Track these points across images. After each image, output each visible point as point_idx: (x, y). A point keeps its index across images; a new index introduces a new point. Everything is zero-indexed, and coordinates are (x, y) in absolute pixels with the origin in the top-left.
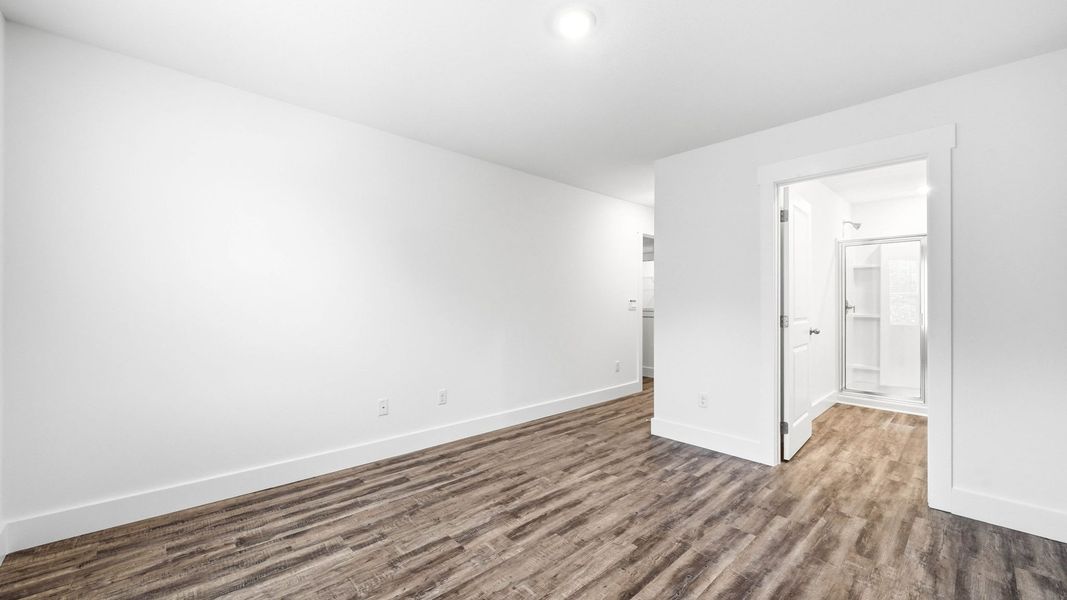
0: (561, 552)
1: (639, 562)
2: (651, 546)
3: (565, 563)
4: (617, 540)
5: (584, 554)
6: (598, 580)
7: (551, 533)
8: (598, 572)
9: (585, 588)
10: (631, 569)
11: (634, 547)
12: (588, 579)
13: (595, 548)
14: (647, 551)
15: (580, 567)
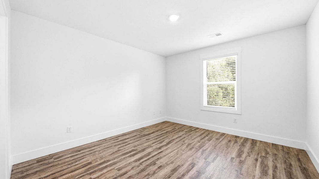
0: (177, 160)
1: (156, 158)
2: (151, 163)
3: (176, 157)
4: (161, 164)
5: (171, 160)
6: (167, 154)
7: (183, 165)
8: (167, 156)
9: (170, 153)
10: (159, 157)
11: (156, 162)
12: (170, 154)
13: (168, 162)
14: (153, 161)
15: (172, 157)
